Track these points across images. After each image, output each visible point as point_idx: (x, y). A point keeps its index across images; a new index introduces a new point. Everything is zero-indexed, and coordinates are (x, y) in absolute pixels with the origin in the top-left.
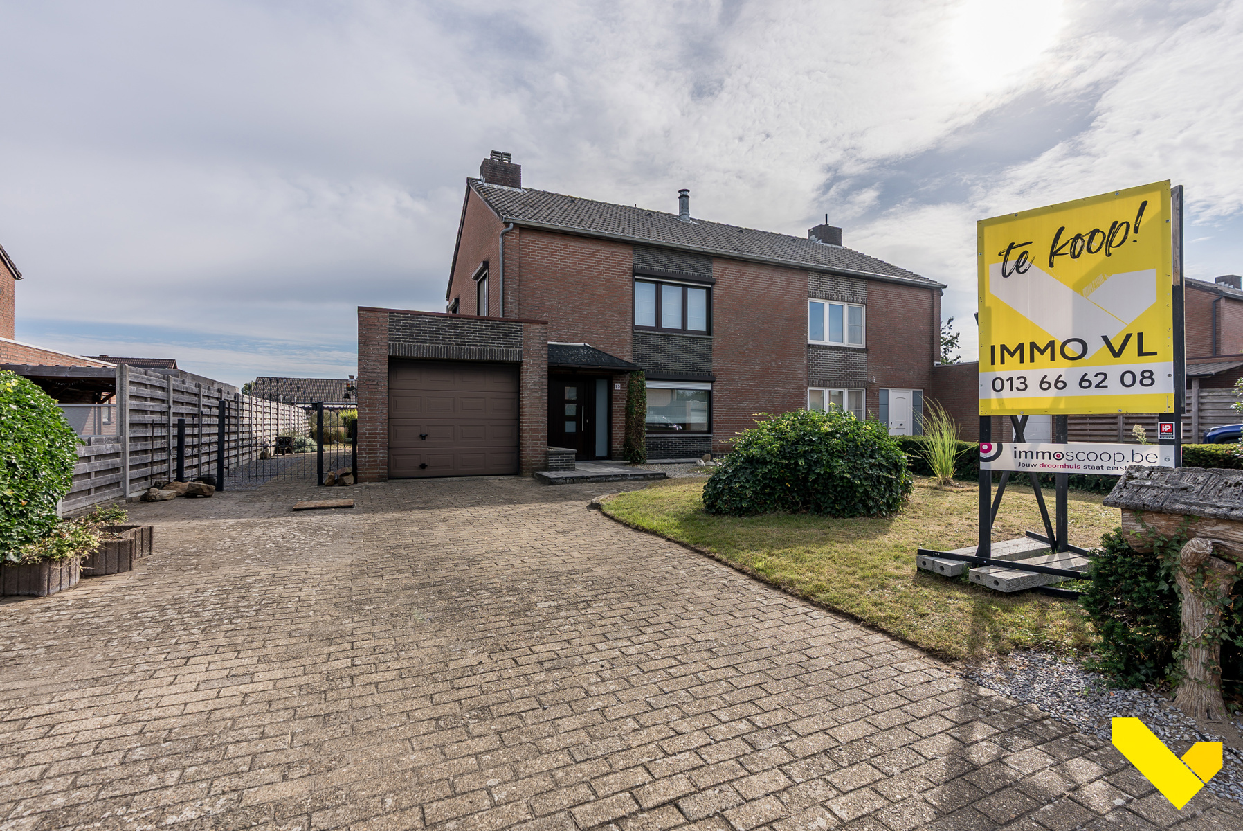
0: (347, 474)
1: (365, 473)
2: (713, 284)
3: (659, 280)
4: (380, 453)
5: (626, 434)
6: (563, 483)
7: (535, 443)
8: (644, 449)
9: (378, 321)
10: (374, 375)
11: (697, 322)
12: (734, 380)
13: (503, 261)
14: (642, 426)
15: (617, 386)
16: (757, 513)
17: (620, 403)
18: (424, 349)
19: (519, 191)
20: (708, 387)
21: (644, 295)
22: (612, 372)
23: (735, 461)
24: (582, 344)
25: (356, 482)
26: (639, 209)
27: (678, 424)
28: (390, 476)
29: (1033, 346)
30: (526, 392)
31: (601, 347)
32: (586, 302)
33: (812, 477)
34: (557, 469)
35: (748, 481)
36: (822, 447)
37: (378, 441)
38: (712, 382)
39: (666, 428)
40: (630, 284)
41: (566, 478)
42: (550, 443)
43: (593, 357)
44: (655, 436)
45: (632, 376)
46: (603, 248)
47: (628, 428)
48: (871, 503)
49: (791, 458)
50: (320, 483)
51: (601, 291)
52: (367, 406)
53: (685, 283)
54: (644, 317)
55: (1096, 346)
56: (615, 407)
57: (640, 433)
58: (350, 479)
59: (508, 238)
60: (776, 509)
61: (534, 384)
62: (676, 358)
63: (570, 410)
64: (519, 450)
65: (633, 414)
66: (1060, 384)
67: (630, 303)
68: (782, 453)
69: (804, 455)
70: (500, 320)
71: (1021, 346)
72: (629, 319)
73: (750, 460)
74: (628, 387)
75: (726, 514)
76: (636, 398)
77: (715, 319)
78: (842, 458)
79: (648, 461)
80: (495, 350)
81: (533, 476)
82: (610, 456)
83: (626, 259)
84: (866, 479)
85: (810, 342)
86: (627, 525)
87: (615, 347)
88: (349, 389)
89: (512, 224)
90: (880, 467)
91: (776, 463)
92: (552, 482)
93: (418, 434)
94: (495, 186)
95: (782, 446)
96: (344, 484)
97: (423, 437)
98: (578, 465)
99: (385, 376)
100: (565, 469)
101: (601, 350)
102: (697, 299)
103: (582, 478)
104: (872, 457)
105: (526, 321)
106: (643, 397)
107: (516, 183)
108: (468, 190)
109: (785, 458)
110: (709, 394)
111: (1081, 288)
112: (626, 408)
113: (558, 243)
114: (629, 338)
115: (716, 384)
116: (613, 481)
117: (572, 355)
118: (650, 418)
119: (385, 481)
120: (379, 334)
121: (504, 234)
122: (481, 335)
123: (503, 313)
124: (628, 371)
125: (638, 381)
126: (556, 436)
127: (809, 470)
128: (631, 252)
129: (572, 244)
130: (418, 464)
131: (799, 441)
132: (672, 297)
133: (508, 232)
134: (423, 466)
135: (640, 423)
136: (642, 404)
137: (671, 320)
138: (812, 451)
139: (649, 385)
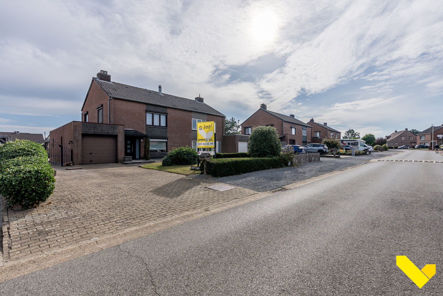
0: (71, 163)
1: (76, 163)
2: (167, 114)
3: (153, 113)
4: (80, 158)
5: (145, 153)
6: (130, 164)
7: (121, 154)
8: (149, 156)
9: (79, 125)
10: (78, 138)
11: (163, 124)
12: (173, 139)
13: (109, 107)
14: (149, 150)
15: (142, 140)
16: (171, 165)
17: (143, 145)
18: (92, 131)
19: (110, 83)
20: (166, 140)
21: (149, 117)
22: (141, 136)
23: (168, 156)
24: (132, 129)
25: (73, 165)
26: (147, 90)
27: (160, 150)
28: (82, 164)
29: (203, 139)
30: (119, 142)
31: (137, 130)
32: (133, 118)
33: (181, 159)
34: (127, 161)
35: (170, 160)
36: (183, 153)
37: (79, 155)
38: (167, 139)
39: (156, 151)
40: (145, 114)
41: (131, 163)
42: (125, 155)
43: (135, 133)
44: (152, 153)
45: (146, 138)
46: (137, 104)
47: (145, 151)
48: (191, 163)
49: (178, 155)
50: (62, 166)
51: (137, 115)
52: (76, 146)
53: (160, 114)
54: (149, 122)
55: (208, 140)
56: (141, 146)
57: (148, 152)
58: (72, 164)
59: (111, 101)
60: (175, 164)
61: (121, 140)
62: (158, 133)
63: (129, 147)
64: (117, 157)
65: (146, 147)
66: (205, 144)
67: (145, 119)
68: (176, 154)
69: (180, 155)
70: (109, 124)
71: (201, 139)
72: (145, 123)
73: (171, 156)
74: (145, 141)
75: (166, 166)
76: (147, 143)
77: (168, 123)
78: (186, 155)
79: (150, 160)
80: (111, 132)
81: (121, 163)
82: (140, 158)
83: (144, 107)
84: (190, 159)
85: (193, 129)
86: (147, 169)
87: (141, 130)
88: (70, 142)
89: (112, 97)
90: (192, 156)
91: (175, 156)
92: (127, 164)
93: (89, 153)
94: (102, 81)
95: (176, 153)
96: (70, 166)
97: (91, 154)
98: (132, 161)
99: (81, 138)
100: (129, 161)
101: (137, 131)
102: (163, 118)
103: (135, 163)
104: (191, 155)
105: (119, 125)
106: (149, 143)
107: (109, 80)
108: (93, 81)
109: (176, 155)
110: (167, 142)
111: (207, 132)
112: (145, 146)
113: (125, 103)
114: (145, 128)
115: (168, 140)
116: (142, 163)
117: (129, 132)
118: (150, 149)
119: (81, 165)
120: (79, 128)
121: (109, 100)
122: (107, 128)
123: (110, 122)
124: (145, 137)
125: (148, 139)
126: (126, 154)
127: (181, 157)
128: (145, 105)
129: (129, 103)
130: (89, 161)
131: (179, 152)
132: (156, 117)
133: (111, 99)
134: (91, 161)
135: (148, 150)
136: (149, 145)
137: (156, 123)
138: (181, 154)
139: (151, 140)
